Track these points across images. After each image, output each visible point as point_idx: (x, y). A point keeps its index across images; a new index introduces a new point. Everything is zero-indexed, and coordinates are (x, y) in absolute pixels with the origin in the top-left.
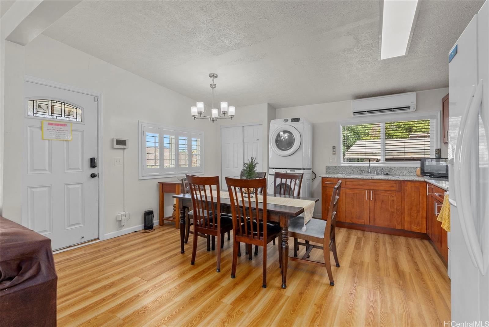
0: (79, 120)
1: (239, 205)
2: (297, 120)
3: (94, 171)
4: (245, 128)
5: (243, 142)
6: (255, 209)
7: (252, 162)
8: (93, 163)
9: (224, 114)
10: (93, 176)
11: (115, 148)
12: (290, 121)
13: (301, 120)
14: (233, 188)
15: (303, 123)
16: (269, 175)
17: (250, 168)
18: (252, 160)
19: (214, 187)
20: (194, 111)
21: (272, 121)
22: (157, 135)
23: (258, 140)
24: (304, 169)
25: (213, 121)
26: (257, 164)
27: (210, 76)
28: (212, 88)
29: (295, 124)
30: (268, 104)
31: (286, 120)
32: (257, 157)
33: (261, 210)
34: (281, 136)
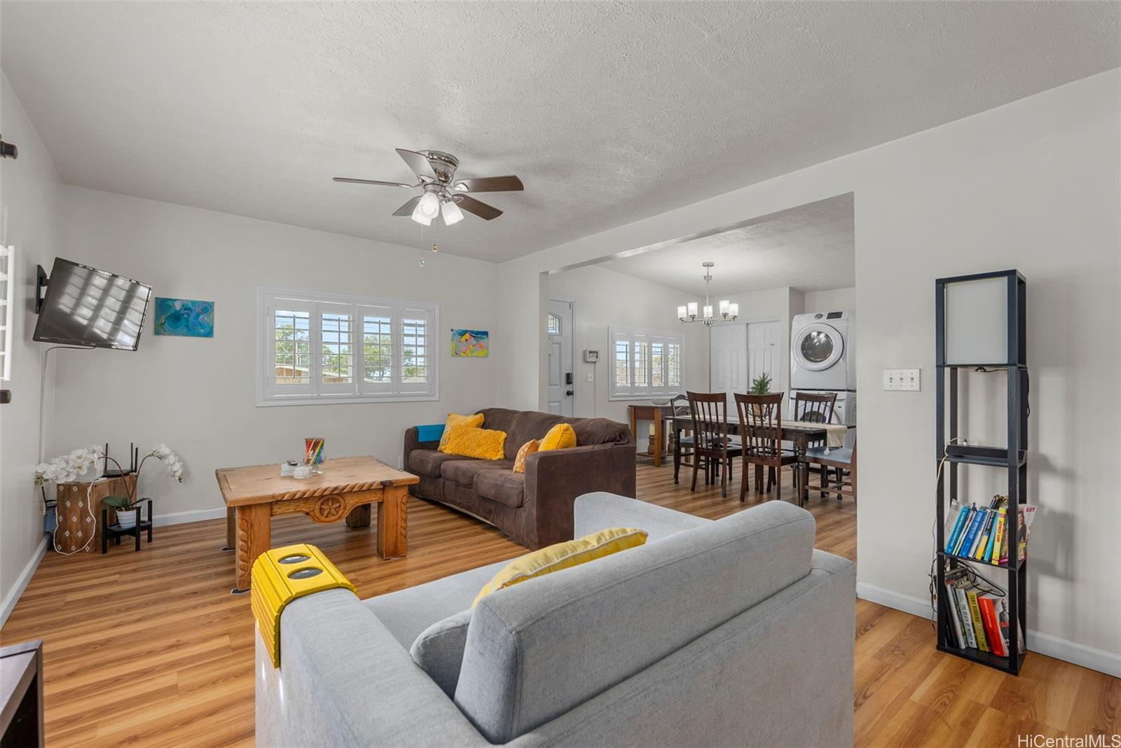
0: (558, 332)
1: (750, 424)
2: (837, 315)
3: (569, 388)
4: (750, 326)
5: (748, 349)
6: (767, 428)
7: (764, 379)
8: (569, 379)
9: (725, 316)
10: (569, 393)
11: (588, 362)
12: (825, 317)
13: (844, 316)
14: (742, 405)
15: (847, 320)
16: (790, 400)
17: (762, 384)
18: (764, 376)
19: (720, 405)
20: (682, 311)
21: (796, 318)
22: (627, 343)
23: (773, 345)
24: (849, 391)
25: (708, 324)
26: (771, 380)
27: (704, 266)
28: (706, 281)
29: (834, 322)
30: (790, 288)
31: (820, 316)
32: (771, 372)
33: (774, 429)
34: (814, 339)
